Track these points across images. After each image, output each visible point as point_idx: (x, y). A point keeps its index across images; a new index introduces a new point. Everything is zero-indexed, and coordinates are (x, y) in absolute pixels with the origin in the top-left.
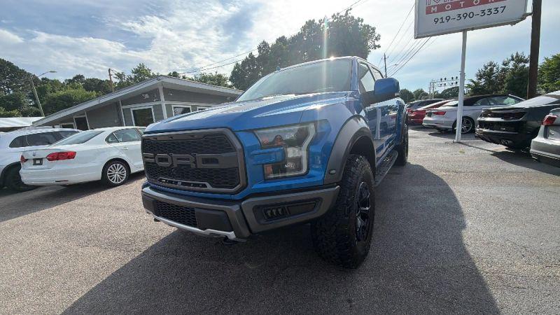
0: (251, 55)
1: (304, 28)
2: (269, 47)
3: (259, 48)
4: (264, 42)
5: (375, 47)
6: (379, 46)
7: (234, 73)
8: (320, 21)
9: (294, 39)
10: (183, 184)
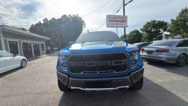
0: (40, 22)
1: (62, 17)
2: (48, 21)
3: (44, 20)
4: (46, 18)
5: (85, 27)
6: (86, 27)
7: (31, 28)
8: (68, 15)
9: (58, 20)
10: (100, 73)
